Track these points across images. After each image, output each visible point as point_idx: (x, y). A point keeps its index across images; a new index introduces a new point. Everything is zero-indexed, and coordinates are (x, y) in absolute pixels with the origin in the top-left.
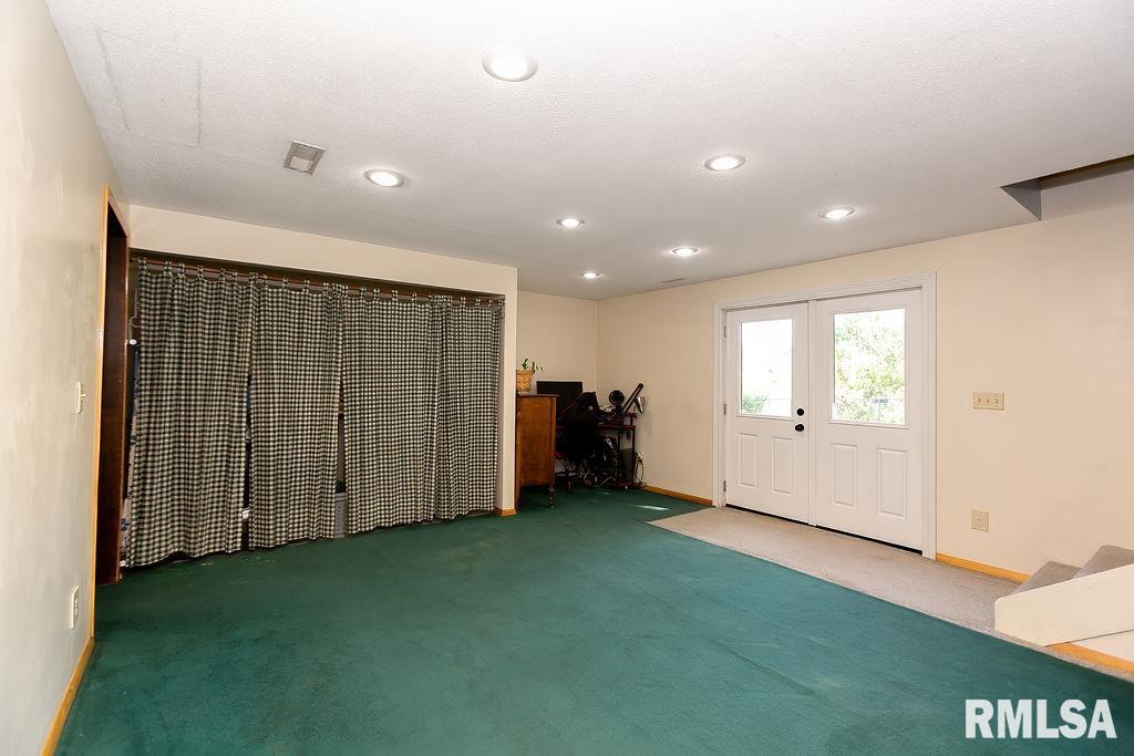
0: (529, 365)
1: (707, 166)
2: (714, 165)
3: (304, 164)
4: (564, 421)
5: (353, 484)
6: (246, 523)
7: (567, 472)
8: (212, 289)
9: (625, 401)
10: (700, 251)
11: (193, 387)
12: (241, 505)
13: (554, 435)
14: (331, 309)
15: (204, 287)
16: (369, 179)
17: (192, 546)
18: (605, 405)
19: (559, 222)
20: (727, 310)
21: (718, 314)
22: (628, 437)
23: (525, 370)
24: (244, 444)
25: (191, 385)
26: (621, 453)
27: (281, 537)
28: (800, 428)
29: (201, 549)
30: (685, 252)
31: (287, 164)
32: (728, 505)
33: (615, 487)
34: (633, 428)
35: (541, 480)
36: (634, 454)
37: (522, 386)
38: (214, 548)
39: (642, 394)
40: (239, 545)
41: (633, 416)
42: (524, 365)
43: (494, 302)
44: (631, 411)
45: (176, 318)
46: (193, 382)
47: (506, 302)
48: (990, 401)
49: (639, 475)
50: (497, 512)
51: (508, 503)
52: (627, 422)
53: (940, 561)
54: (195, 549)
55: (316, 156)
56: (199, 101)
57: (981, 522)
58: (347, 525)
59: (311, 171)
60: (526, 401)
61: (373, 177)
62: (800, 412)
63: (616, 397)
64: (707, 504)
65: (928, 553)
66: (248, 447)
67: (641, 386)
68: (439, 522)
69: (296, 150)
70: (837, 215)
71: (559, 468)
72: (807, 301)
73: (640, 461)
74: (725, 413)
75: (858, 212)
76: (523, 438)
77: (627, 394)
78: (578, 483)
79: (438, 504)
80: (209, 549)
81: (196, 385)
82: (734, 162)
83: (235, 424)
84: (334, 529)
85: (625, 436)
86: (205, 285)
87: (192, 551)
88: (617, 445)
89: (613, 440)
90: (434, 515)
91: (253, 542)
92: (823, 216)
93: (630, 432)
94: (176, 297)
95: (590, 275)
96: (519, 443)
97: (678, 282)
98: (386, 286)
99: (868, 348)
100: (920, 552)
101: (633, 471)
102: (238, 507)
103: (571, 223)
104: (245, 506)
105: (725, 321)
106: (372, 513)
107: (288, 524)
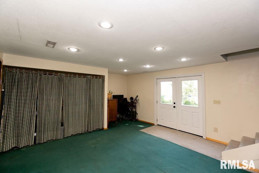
0: (111, 92)
1: (155, 49)
2: (156, 49)
3: (52, 46)
4: (119, 104)
5: (66, 124)
6: (35, 137)
7: (120, 117)
8: (27, 75)
9: (134, 99)
10: (152, 66)
11: (21, 102)
12: (34, 132)
13: (117, 109)
14: (60, 80)
15: (25, 75)
16: (69, 49)
17: (19, 145)
18: (129, 100)
19: (118, 60)
20: (157, 79)
21: (155, 80)
22: (135, 108)
23: (110, 93)
24: (35, 116)
25: (20, 101)
26: (133, 112)
27: (45, 140)
28: (174, 107)
29: (22, 145)
30: (148, 66)
31: (47, 45)
32: (158, 125)
33: (131, 120)
34: (136, 106)
35: (114, 120)
36: (136, 112)
37: (109, 97)
38: (26, 144)
39: (138, 98)
40: (33, 143)
41: (136, 103)
42: (110, 92)
43: (102, 77)
44: (135, 102)
45: (16, 83)
46: (21, 100)
47: (105, 77)
48: (217, 102)
49: (137, 117)
50: (103, 129)
51: (106, 126)
52: (134, 104)
53: (207, 139)
54: (20, 145)
55: (54, 44)
56: (19, 29)
57: (216, 130)
58: (64, 135)
59: (53, 47)
60: (110, 101)
61: (70, 49)
62: (175, 103)
63: (132, 98)
64: (153, 125)
65: (204, 137)
66: (36, 116)
67: (137, 96)
68: (88, 132)
69: (49, 42)
70: (184, 60)
71: (118, 116)
72: (176, 78)
73: (137, 114)
74: (157, 103)
75: (188, 59)
76: (109, 110)
77: (134, 98)
78: (122, 119)
79: (88, 128)
80: (24, 145)
81: (21, 101)
82: (161, 48)
83: (33, 111)
84: (60, 136)
85: (134, 108)
86: (25, 74)
87: (19, 146)
88: (132, 110)
89: (131, 109)
90: (87, 131)
91: (37, 142)
92: (181, 60)
93: (135, 107)
94: (16, 78)
95: (125, 71)
96: (108, 112)
97: (146, 72)
98: (75, 74)
99: (186, 83)
100: (202, 137)
101: (136, 116)
102: (33, 133)
103: (121, 60)
104: (35, 132)
105: (157, 81)
106: (71, 131)
107: (47, 136)
